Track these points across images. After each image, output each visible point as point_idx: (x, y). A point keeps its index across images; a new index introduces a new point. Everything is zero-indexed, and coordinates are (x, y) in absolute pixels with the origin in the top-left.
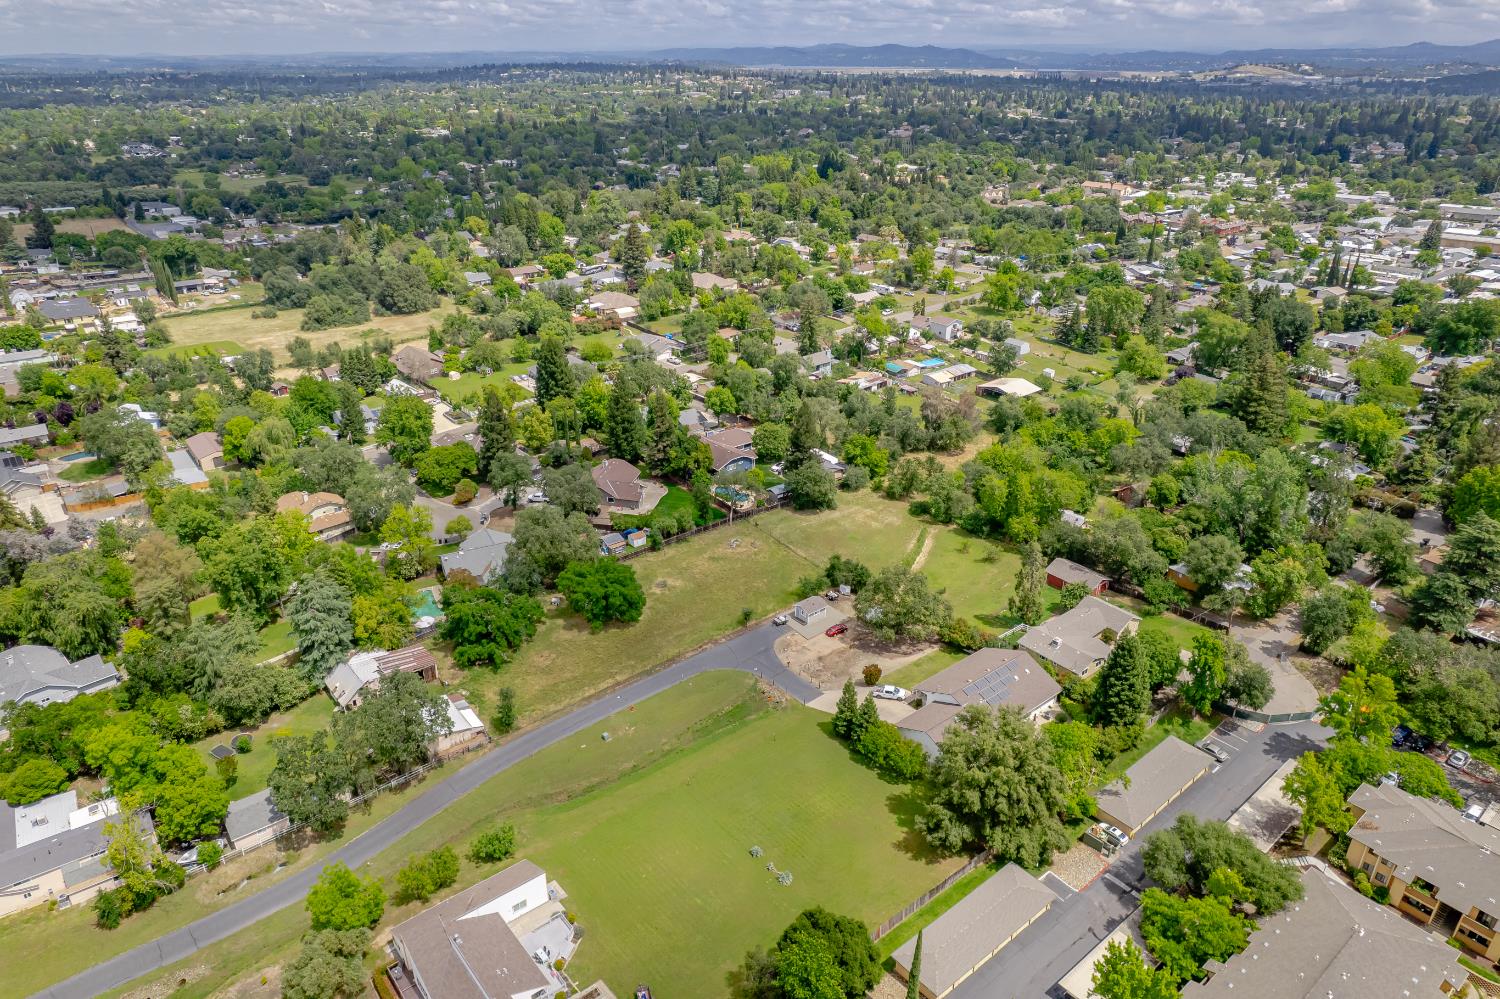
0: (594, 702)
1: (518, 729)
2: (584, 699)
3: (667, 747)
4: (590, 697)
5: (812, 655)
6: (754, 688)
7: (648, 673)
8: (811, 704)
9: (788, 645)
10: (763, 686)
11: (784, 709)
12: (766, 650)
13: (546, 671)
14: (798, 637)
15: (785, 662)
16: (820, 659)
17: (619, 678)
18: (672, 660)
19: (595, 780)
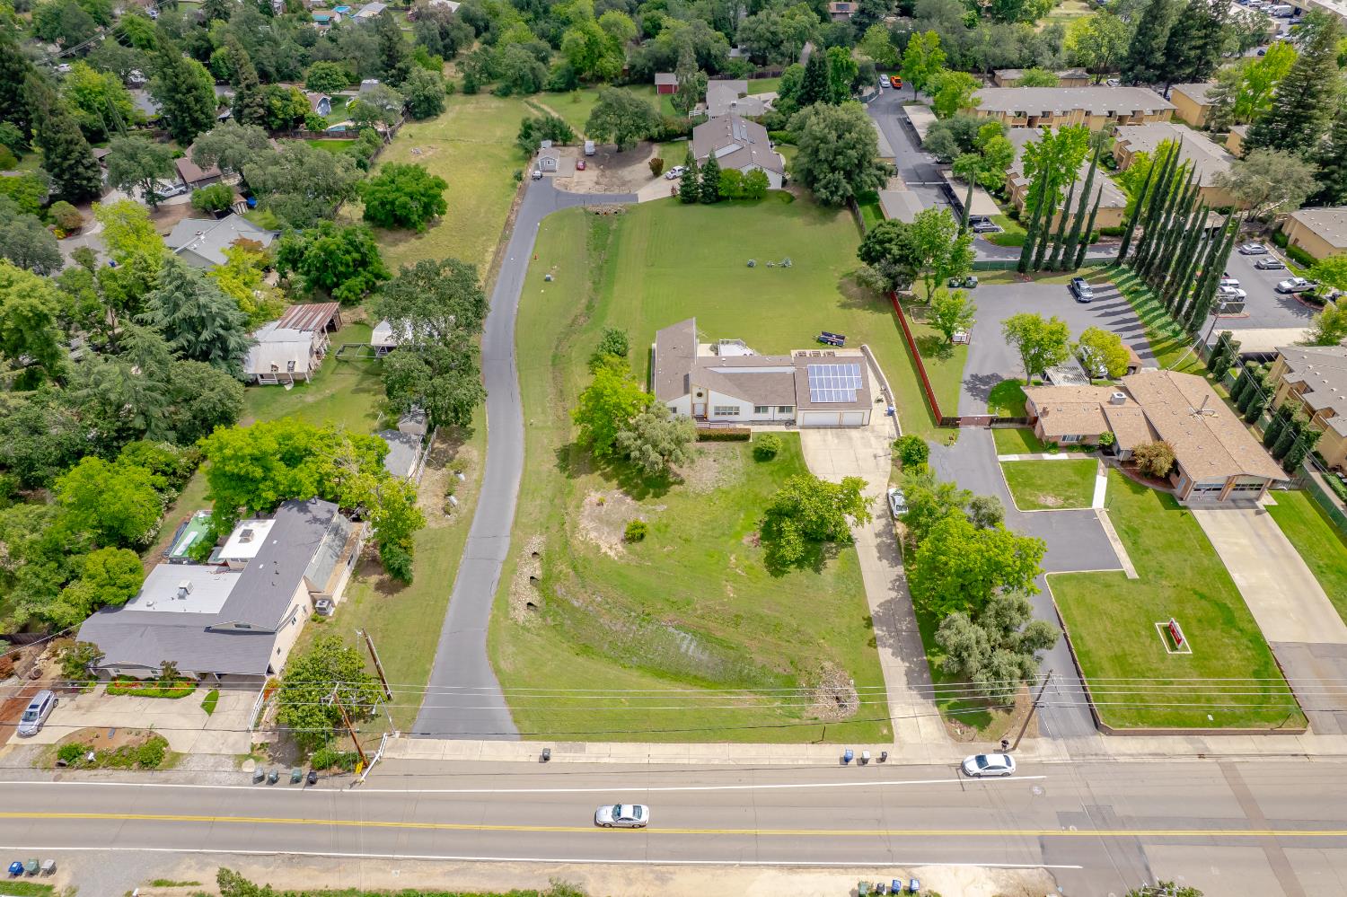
0: (501, 270)
2: (490, 271)
3: (595, 265)
5: (590, 184)
6: (588, 214)
7: (505, 238)
8: (641, 201)
9: (566, 185)
10: (592, 209)
11: (627, 212)
12: (557, 193)
14: (564, 179)
17: (491, 250)
18: (508, 225)
19: (584, 301)
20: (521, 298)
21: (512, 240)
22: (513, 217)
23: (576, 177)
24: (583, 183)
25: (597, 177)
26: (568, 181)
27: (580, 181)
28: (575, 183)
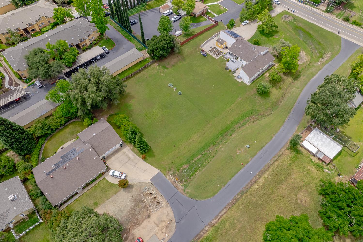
0: (262, 168)
1: (287, 149)
2: (268, 170)
3: (221, 146)
4: (265, 171)
5: (154, 218)
6: (186, 186)
7: (243, 193)
8: (156, 171)
9: (167, 227)
10: (182, 188)
11: (170, 170)
12: (180, 220)
13: (296, 189)
14: (160, 236)
15: (169, 209)
16: (149, 216)
17: (256, 186)
18: (232, 204)
19: (244, 128)
20: (266, 143)
21: (241, 189)
22: (225, 210)
23: (153, 233)
24: (157, 222)
25: (143, 221)
26: (161, 232)
27: (156, 225)
28: (160, 226)
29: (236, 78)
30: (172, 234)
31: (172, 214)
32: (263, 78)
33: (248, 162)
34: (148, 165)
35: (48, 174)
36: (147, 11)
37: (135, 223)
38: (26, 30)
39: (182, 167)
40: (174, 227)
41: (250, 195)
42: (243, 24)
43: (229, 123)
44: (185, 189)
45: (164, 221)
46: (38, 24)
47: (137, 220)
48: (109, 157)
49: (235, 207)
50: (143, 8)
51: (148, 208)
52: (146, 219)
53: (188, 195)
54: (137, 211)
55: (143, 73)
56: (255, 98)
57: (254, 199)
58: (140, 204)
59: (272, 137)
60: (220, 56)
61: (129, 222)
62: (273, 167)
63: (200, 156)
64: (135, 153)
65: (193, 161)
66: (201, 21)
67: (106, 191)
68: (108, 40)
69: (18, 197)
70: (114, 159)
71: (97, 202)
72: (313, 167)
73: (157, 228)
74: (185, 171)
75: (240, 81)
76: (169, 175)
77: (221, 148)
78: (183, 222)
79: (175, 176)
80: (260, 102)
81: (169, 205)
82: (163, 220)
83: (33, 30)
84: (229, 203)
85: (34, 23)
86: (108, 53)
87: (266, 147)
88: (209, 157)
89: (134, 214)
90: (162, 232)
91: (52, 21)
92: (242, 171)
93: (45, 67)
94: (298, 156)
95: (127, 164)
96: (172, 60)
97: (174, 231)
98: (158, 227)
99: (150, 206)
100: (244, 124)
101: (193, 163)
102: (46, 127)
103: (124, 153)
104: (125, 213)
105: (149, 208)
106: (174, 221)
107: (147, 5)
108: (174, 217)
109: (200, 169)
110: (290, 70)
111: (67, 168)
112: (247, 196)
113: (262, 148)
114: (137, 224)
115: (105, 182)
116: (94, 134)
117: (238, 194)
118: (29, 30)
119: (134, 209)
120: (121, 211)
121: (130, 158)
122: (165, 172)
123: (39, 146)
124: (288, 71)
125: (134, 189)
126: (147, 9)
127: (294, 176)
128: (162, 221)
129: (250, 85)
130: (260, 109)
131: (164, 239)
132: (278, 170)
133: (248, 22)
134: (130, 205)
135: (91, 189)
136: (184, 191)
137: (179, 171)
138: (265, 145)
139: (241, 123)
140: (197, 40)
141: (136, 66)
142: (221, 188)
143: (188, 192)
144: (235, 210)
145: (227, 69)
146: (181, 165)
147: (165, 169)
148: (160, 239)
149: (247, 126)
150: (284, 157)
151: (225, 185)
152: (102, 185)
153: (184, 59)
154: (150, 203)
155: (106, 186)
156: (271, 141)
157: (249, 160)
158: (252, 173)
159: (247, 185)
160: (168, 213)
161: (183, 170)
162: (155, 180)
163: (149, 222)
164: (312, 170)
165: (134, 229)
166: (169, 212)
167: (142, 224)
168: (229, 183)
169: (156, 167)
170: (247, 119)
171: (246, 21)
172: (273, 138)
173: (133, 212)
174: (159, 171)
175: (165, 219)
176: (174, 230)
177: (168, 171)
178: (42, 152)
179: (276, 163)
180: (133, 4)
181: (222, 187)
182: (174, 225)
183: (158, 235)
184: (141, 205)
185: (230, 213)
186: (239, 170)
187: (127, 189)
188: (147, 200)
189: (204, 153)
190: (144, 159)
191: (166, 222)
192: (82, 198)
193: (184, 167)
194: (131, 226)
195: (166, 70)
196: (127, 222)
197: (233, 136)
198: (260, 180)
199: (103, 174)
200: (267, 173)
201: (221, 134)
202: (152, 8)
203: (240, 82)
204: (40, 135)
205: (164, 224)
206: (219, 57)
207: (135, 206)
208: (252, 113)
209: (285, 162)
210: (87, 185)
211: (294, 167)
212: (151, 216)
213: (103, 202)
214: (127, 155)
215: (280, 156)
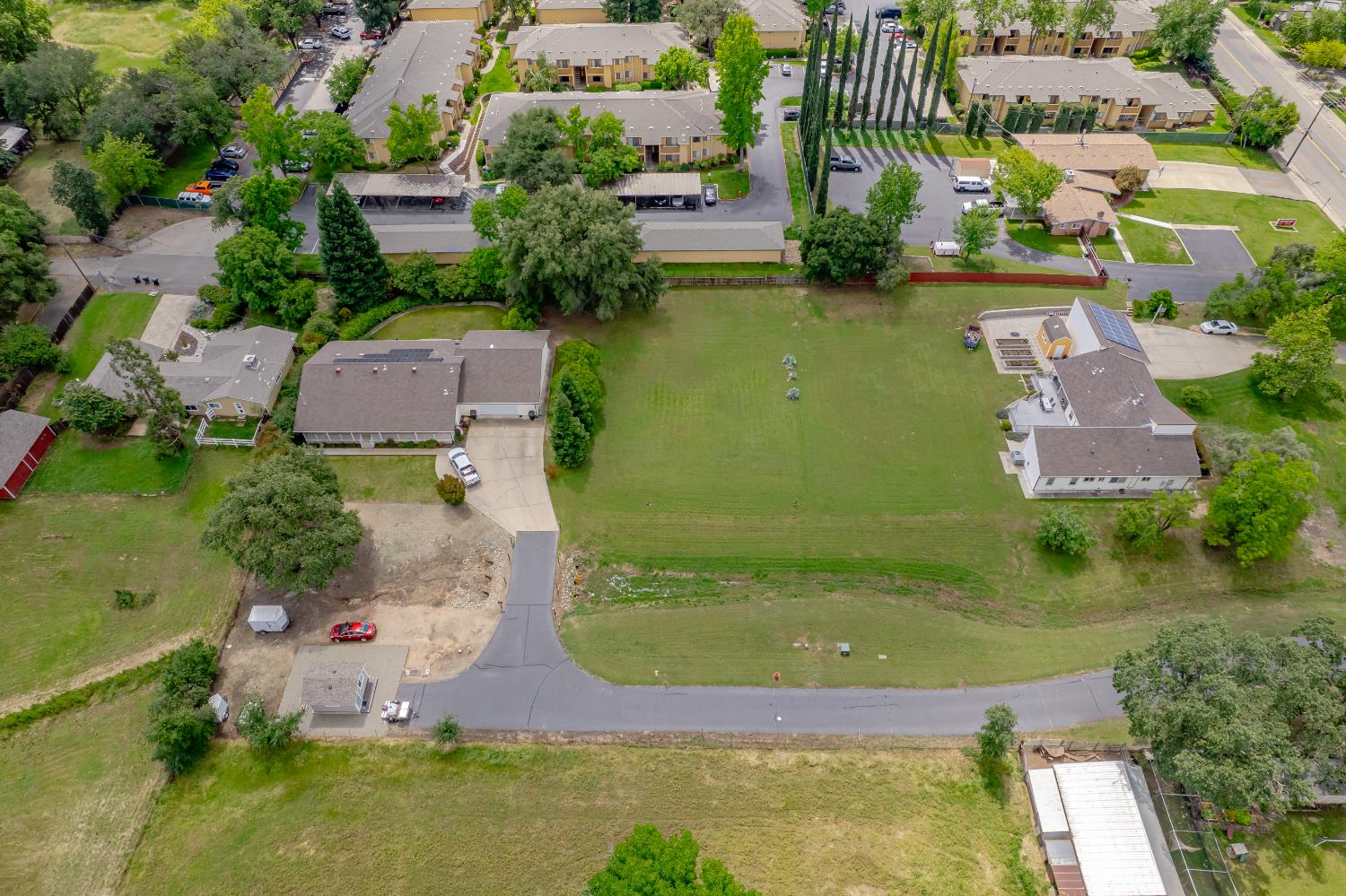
0: (822, 732)
1: (963, 750)
2: (837, 749)
3: (771, 594)
4: (824, 747)
5: (442, 616)
6: (579, 611)
7: (699, 740)
8: (550, 523)
9: (448, 656)
10: (566, 603)
11: (583, 547)
12: (487, 667)
13: (864, 868)
14: (416, 660)
15: (491, 624)
16: (438, 604)
17: (752, 758)
18: (642, 741)
19: (891, 600)
20: (913, 685)
21: (706, 729)
22: (609, 739)
23: (407, 642)
24: (439, 628)
25: (415, 604)
26: (425, 654)
27: (430, 632)
28: (438, 642)
29: (1004, 456)
30: (442, 677)
31: (485, 639)
32: (1102, 508)
33: (800, 686)
34: (546, 498)
35: (338, 361)
36: (919, 154)
37: (399, 592)
38: (580, 71)
39: (618, 563)
40: (460, 669)
41: (712, 761)
42: (1207, 326)
43: (857, 555)
44: (572, 613)
45: (455, 640)
46: (617, 69)
47: (410, 591)
48: (487, 421)
49: (640, 752)
50: (913, 141)
51: (455, 586)
52: (427, 603)
53: (564, 631)
54: (431, 574)
55: (748, 293)
56: (1016, 547)
57: (709, 781)
58: (449, 566)
59: (953, 686)
60: (1017, 372)
61: (391, 581)
62: (858, 756)
63: (691, 575)
64: (544, 453)
65: (661, 573)
66: (1059, 252)
67: (411, 484)
68: (743, 176)
69: (260, 369)
70: (491, 433)
71: (374, 489)
72: (1002, 868)
73: (426, 640)
74: (616, 580)
75: (1009, 469)
76: (568, 557)
77: (768, 599)
78: (489, 674)
79: (584, 571)
80: (1020, 570)
81: (499, 616)
82: (455, 634)
83: (597, 79)
84: (636, 733)
85: (607, 61)
86: (709, 204)
87: (900, 692)
88: (713, 595)
89: (416, 573)
90: (427, 658)
91: (653, 76)
92: (759, 691)
93: (526, 153)
94: (983, 797)
95: (505, 462)
96: (856, 306)
97: (451, 677)
98: (431, 639)
99: (464, 586)
100: (903, 592)
101: (655, 576)
102: (425, 278)
103: (524, 436)
104: (403, 557)
105: (458, 589)
106: (475, 657)
107: (932, 139)
108: (482, 648)
109: (657, 603)
110: (1235, 545)
111: (379, 374)
112: (699, 756)
113: (883, 686)
114: (400, 598)
115: (427, 463)
116: (492, 346)
117: (684, 734)
118: (589, 75)
119: (426, 565)
120: (400, 546)
121: (523, 455)
122: (566, 541)
123: (384, 310)
124: (1226, 543)
125: (465, 524)
126: (924, 150)
127: (901, 835)
128: (450, 636)
129: (1033, 500)
130: (1001, 591)
131: (414, 672)
132: (868, 775)
133: (1235, 329)
134: (428, 550)
135: (388, 458)
136: (565, 616)
137: (604, 568)
138: (906, 687)
139: (898, 583)
140: (985, 291)
141: (745, 269)
142: (656, 682)
143: (568, 626)
144: (635, 759)
145: (1003, 415)
146: (621, 558)
147: (574, 538)
148: (408, 665)
149: (908, 603)
150: (931, 762)
151: (673, 684)
152: (415, 466)
153: (895, 321)
154: (469, 580)
155: (421, 474)
156: (938, 692)
157: (809, 684)
158: (779, 719)
159: (732, 736)
160: (480, 631)
161: (614, 572)
162: (529, 539)
163: (426, 613)
164: (988, 871)
165: (385, 602)
166: (484, 632)
167: (410, 607)
168: (689, 690)
169: (558, 517)
170: (926, 585)
171: (1222, 323)
172: (953, 691)
173: (418, 569)
174: (558, 529)
175: (462, 636)
176: (452, 674)
177: (575, 545)
178: (381, 326)
179: (883, 757)
180: (884, 118)
181: (660, 684)
182: (465, 664)
183: (413, 655)
184: (446, 570)
185: (612, 753)
186: (751, 684)
187: (453, 513)
188: (472, 571)
189: (707, 575)
190: (552, 477)
191: (457, 645)
192: (357, 461)
193: (625, 568)
194: (386, 593)
195: (815, 320)
196: (387, 578)
197: (836, 596)
198: (784, 755)
199: (438, 445)
200: (824, 756)
201: (806, 568)
202: (941, 154)
203: (1007, 471)
204: (402, 286)
205: (447, 644)
206: (1011, 372)
207: (436, 560)
208: (960, 579)
209: (914, 776)
210: (391, 444)
211: (931, 811)
212: (443, 608)
213: (386, 499)
214: (523, 445)
215: (917, 749)
